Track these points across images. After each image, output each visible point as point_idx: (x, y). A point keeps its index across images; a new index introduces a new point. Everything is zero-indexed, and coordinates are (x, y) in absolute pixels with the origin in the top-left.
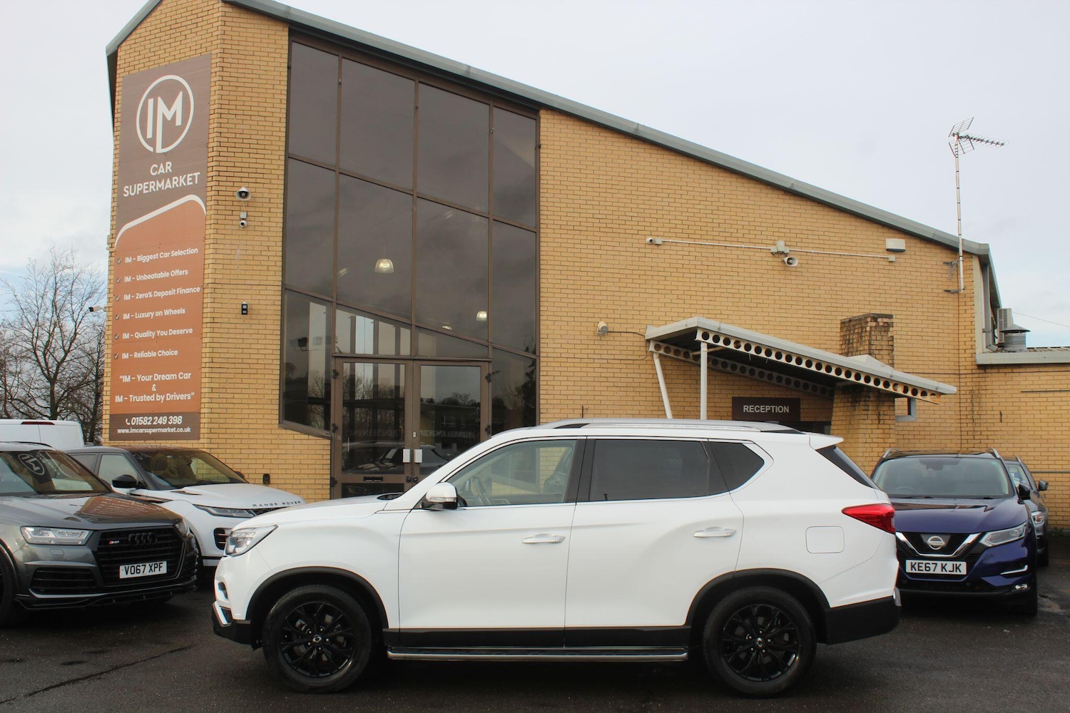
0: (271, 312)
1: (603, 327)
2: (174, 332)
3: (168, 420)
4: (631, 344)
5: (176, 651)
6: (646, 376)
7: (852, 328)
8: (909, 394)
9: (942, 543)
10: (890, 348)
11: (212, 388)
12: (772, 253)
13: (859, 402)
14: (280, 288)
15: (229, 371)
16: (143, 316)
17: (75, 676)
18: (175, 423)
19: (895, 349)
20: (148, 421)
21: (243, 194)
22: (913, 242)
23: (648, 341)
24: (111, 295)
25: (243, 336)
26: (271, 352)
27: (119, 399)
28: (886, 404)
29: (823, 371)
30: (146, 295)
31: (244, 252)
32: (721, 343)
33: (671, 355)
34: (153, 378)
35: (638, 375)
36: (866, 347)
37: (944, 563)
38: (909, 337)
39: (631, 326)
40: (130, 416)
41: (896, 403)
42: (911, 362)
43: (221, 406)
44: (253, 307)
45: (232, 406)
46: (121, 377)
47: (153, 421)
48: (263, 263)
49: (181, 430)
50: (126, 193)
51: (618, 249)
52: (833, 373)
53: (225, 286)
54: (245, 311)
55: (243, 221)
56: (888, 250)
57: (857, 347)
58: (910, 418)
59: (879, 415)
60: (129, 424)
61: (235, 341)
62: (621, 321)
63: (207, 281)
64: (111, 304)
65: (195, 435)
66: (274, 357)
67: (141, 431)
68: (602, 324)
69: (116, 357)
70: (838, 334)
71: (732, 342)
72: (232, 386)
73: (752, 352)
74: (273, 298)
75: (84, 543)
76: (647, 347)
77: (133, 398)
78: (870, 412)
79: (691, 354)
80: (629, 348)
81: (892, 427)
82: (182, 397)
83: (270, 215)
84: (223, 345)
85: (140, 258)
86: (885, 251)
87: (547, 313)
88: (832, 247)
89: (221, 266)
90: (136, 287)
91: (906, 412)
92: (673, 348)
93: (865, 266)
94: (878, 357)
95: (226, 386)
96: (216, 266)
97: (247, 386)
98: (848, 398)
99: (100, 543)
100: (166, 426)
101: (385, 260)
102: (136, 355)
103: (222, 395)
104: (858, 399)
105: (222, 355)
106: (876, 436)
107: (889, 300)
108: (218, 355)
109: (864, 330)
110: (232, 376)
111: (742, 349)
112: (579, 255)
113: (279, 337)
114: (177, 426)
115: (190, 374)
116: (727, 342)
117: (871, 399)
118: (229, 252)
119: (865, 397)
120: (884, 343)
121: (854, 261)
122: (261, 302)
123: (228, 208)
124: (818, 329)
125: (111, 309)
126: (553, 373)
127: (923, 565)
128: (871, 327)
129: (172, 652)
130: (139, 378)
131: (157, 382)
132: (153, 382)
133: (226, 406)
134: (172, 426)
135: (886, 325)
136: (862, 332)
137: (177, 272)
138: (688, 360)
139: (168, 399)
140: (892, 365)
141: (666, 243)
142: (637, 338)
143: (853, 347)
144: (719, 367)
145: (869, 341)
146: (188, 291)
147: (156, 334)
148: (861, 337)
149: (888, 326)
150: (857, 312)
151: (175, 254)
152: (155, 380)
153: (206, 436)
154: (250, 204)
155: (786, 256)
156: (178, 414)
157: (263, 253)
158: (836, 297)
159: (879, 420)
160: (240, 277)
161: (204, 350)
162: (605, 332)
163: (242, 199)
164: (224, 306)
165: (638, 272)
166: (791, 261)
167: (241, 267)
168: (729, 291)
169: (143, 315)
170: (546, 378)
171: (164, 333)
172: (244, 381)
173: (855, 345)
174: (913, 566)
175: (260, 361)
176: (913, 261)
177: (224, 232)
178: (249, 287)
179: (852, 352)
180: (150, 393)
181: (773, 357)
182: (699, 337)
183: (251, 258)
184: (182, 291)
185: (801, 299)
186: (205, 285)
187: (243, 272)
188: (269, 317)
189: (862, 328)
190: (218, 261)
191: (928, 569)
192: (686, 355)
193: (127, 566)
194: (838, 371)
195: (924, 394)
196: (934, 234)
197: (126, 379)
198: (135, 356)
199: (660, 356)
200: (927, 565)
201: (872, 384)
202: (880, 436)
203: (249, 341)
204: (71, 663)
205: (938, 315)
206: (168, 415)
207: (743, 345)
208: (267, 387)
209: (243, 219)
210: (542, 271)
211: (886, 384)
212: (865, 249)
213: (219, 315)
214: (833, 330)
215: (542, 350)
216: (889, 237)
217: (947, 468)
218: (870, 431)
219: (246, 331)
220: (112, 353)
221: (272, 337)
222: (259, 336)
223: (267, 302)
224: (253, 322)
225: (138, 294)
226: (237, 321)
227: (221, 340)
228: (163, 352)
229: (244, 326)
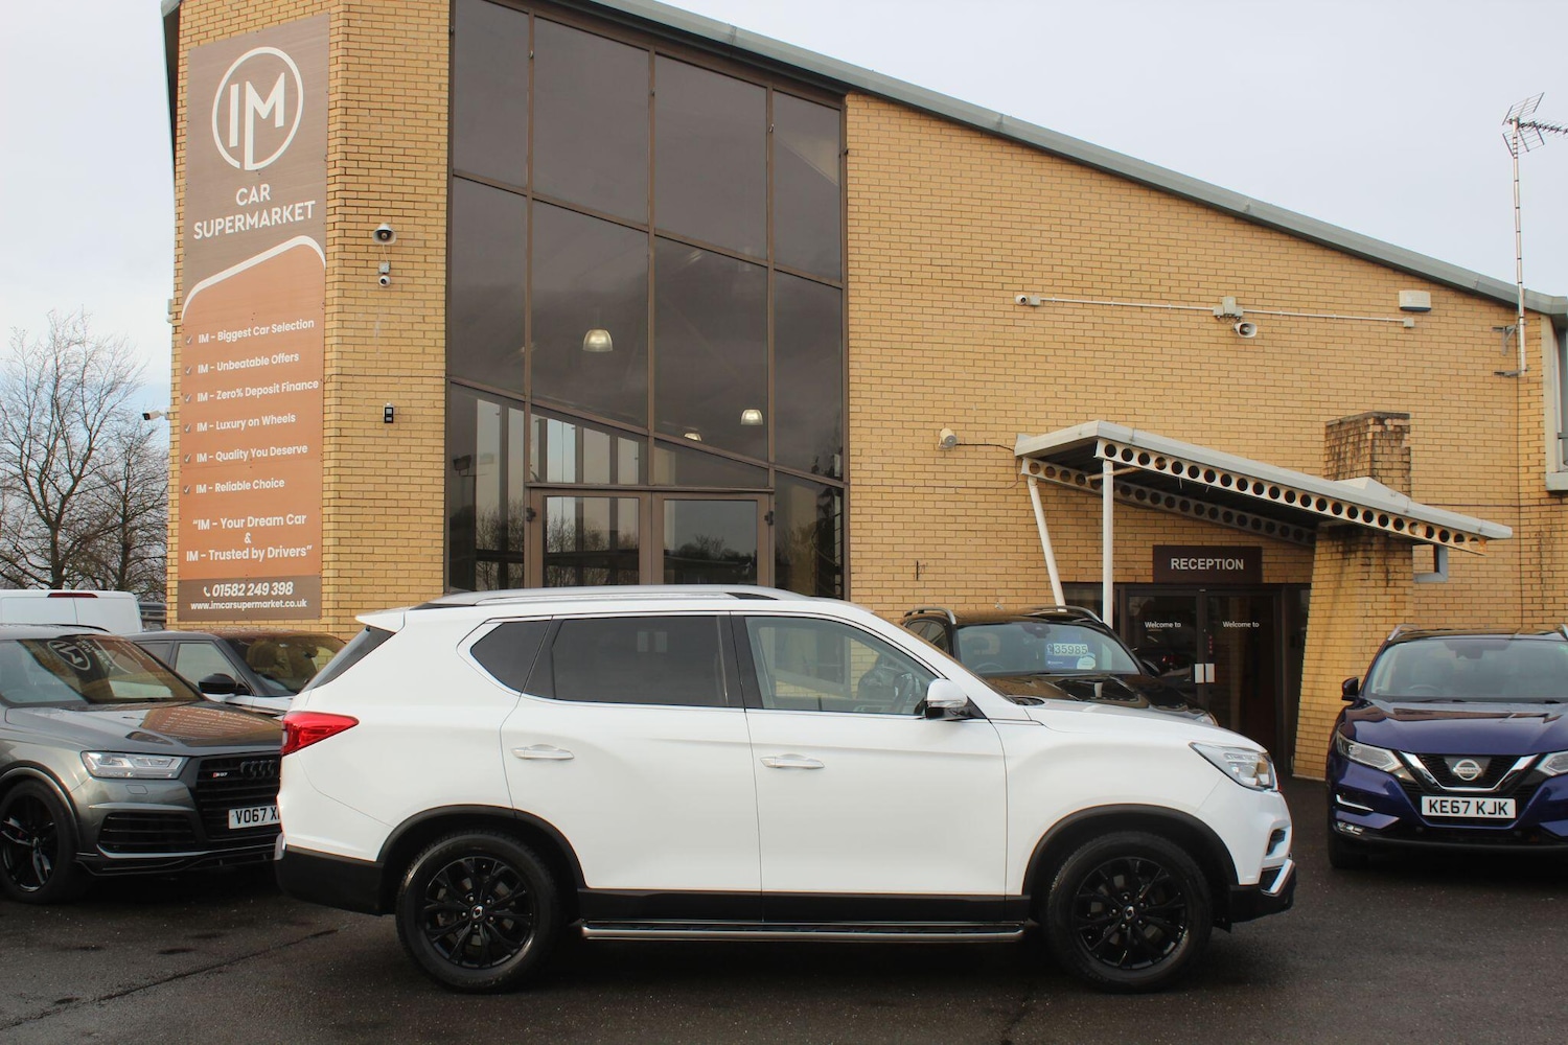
0: (430, 419)
1: (949, 438)
2: (278, 451)
3: (271, 588)
4: (992, 463)
5: (321, 934)
6: (1016, 513)
7: (1344, 435)
8: (1436, 539)
9: (1476, 770)
10: (1406, 466)
11: (339, 538)
12: (1216, 316)
13: (1355, 552)
14: (443, 381)
15: (365, 511)
16: (228, 427)
17: (184, 969)
18: (281, 593)
19: (1413, 467)
20: (239, 590)
21: (384, 234)
22: (1444, 295)
23: (1020, 458)
24: (178, 394)
25: (386, 457)
26: (430, 481)
27: (192, 556)
28: (1399, 555)
29: (1297, 504)
30: (232, 394)
31: (386, 326)
32: (1134, 462)
33: (1056, 480)
34: (245, 524)
35: (1003, 513)
36: (1367, 466)
37: (1481, 800)
38: (1438, 448)
39: (993, 435)
40: (210, 583)
41: (1415, 554)
42: (1439, 488)
43: (354, 565)
44: (402, 411)
45: (370, 566)
46: (195, 522)
47: (247, 590)
48: (415, 342)
49: (292, 604)
50: (198, 234)
51: (972, 313)
52: (1313, 508)
53: (357, 379)
54: (389, 417)
55: (384, 277)
56: (1402, 309)
57: (1351, 466)
58: (1438, 578)
59: (1387, 572)
60: (208, 595)
61: (374, 464)
62: (978, 427)
63: (329, 371)
64: (176, 409)
65: (315, 612)
66: (434, 489)
67: (229, 606)
68: (946, 433)
69: (186, 491)
70: (1322, 445)
71: (1153, 460)
72: (371, 535)
73: (1184, 475)
74: (433, 396)
75: (175, 777)
76: (1018, 466)
77: (214, 554)
78: (1372, 569)
79: (1087, 478)
80: (990, 470)
81: (1408, 591)
82: (293, 552)
83: (426, 266)
84: (357, 471)
85: (221, 336)
86: (1399, 311)
87: (860, 416)
88: (1312, 305)
89: (350, 348)
90: (216, 381)
91: (1432, 567)
92: (1058, 469)
93: (1365, 335)
94: (1385, 480)
95: (361, 534)
96: (342, 348)
97: (394, 535)
98: (1338, 546)
99: (199, 776)
100: (269, 598)
101: (599, 332)
102: (218, 487)
103: (354, 550)
104: (1353, 547)
105: (355, 487)
106: (1383, 606)
107: (1402, 389)
108: (348, 487)
109: (1363, 438)
110: (370, 518)
111: (1168, 471)
112: (911, 324)
113: (443, 458)
114: (285, 598)
115: (304, 517)
116: (1144, 459)
117: (1375, 548)
118: (363, 325)
119: (1365, 544)
120: (1395, 459)
121: (1349, 328)
122: (414, 403)
123: (360, 256)
124: (1291, 437)
125: (177, 416)
126: (871, 511)
127: (1448, 805)
128: (1374, 434)
129: (316, 936)
130: (224, 523)
131: (249, 530)
132: (245, 529)
133: (362, 566)
134: (277, 598)
135: (1398, 429)
136: (1360, 441)
137: (282, 358)
138: (1083, 487)
139: (269, 556)
140: (1408, 493)
141: (1047, 304)
142: (1003, 454)
143: (1345, 466)
144: (1133, 498)
145: (1372, 455)
146: (300, 386)
147: (250, 454)
148: (1359, 449)
149: (1401, 432)
150: (1353, 409)
151: (277, 329)
152: (249, 525)
153: (331, 612)
154: (394, 250)
155: (1238, 321)
156: (285, 579)
157: (416, 327)
158: (1319, 385)
159: (1388, 580)
160: (380, 364)
161: (327, 479)
162: (952, 445)
163: (383, 243)
164: (356, 410)
165: (1003, 350)
166: (1246, 329)
167: (382, 349)
168: (1146, 377)
169: (227, 425)
170: (859, 518)
171: (261, 453)
172: (389, 527)
173: (1348, 462)
174: (1432, 806)
175: (413, 496)
176: (1444, 326)
177: (353, 294)
178: (396, 380)
179: (1344, 473)
180: (242, 547)
181: (1217, 483)
182: (1100, 453)
183: (397, 334)
184: (289, 387)
185: (1262, 389)
186: (326, 378)
187: (386, 357)
188: (426, 427)
189: (1360, 434)
190: (346, 340)
191: (1455, 810)
192: (1080, 479)
193: (239, 811)
194: (1321, 504)
195: (1459, 538)
196: (1478, 283)
197: (203, 525)
198: (217, 489)
199: (1039, 481)
200: (1455, 804)
201: (1375, 524)
202: (1389, 606)
203: (395, 465)
204: (172, 952)
205: (1483, 411)
206: (271, 580)
207: (1169, 464)
208: (424, 535)
209: (384, 274)
210: (850, 350)
211: (1399, 524)
212: (1366, 309)
213: (348, 425)
214: (1314, 438)
215: (852, 474)
216: (1404, 289)
217: (1489, 656)
218: (1372, 599)
219: (391, 449)
220: (180, 485)
221: (432, 458)
222: (412, 457)
223: (423, 404)
224: (402, 434)
225: (219, 392)
226: (377, 433)
227: (352, 464)
228: (262, 482)
229: (387, 441)
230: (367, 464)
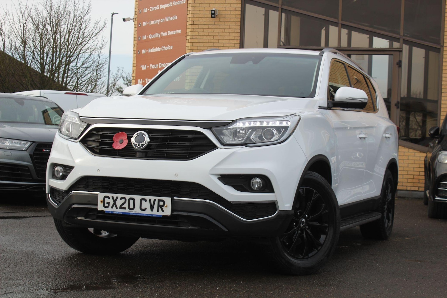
0: (234, 16)
2: (171, 33)
16: (154, 23)
24: (137, 10)
25: (214, 34)
26: (233, 45)
27: (140, 81)
30: (155, 8)
34: (158, 66)
44: (221, 13)
46: (140, 66)
54: (213, 15)
61: (208, 37)
64: (136, 16)
69: (138, 52)
74: (235, 5)
75: (25, 150)
77: (147, 81)
84: (200, 41)
102: (150, 51)
105: (199, 48)
108: (196, 48)
113: (239, 34)
122: (227, 9)
125: (137, 19)
130: (151, 66)
131: (160, 69)
132: (158, 69)
146: (179, 3)
147: (161, 35)
152: (160, 67)
161: (187, 45)
164: (201, 12)
171: (164, 34)
184: (175, 3)
188: (232, 20)
198: (149, 51)
203: (218, 38)
213: (197, 19)
215: (445, 42)
219: (216, 30)
220: (137, 50)
221: (234, 34)
222: (225, 34)
223: (231, 9)
224: (221, 23)
225: (151, 7)
226: (209, 23)
227: (198, 37)
228: (165, 47)
229: (215, 27)
230: (205, 37)
